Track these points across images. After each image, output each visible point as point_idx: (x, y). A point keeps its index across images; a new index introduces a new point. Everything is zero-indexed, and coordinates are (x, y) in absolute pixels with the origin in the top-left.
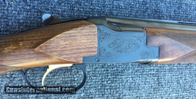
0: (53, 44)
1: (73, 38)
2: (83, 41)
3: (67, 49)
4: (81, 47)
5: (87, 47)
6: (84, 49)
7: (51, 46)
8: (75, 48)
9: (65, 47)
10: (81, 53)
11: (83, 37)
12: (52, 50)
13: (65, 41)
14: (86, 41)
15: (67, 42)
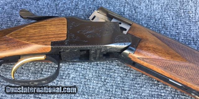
1: (42, 27)
2: (52, 29)
3: (36, 35)
4: (50, 34)
5: (56, 33)
6: (53, 35)
7: (21, 33)
8: (43, 34)
9: (33, 34)
10: (49, 38)
11: (52, 26)
12: (21, 36)
13: (34, 29)
14: (55, 29)
15: (36, 30)
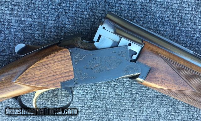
0: (29, 75)
1: (46, 66)
2: (57, 67)
3: (44, 77)
4: (56, 74)
5: (62, 72)
6: (60, 74)
7: (28, 77)
8: (50, 75)
9: (41, 76)
10: (57, 79)
11: (57, 63)
12: (30, 80)
13: (40, 70)
14: (60, 67)
